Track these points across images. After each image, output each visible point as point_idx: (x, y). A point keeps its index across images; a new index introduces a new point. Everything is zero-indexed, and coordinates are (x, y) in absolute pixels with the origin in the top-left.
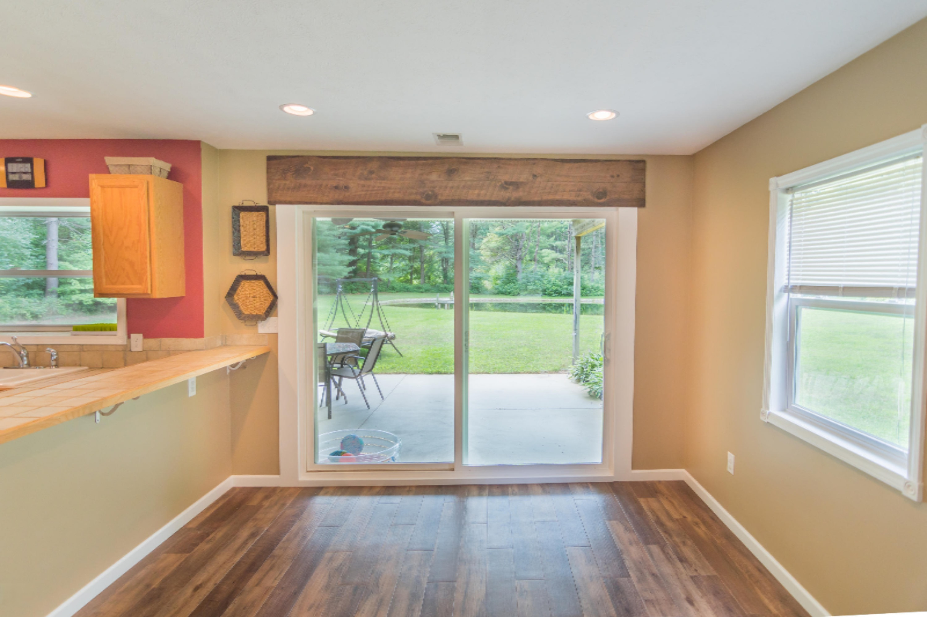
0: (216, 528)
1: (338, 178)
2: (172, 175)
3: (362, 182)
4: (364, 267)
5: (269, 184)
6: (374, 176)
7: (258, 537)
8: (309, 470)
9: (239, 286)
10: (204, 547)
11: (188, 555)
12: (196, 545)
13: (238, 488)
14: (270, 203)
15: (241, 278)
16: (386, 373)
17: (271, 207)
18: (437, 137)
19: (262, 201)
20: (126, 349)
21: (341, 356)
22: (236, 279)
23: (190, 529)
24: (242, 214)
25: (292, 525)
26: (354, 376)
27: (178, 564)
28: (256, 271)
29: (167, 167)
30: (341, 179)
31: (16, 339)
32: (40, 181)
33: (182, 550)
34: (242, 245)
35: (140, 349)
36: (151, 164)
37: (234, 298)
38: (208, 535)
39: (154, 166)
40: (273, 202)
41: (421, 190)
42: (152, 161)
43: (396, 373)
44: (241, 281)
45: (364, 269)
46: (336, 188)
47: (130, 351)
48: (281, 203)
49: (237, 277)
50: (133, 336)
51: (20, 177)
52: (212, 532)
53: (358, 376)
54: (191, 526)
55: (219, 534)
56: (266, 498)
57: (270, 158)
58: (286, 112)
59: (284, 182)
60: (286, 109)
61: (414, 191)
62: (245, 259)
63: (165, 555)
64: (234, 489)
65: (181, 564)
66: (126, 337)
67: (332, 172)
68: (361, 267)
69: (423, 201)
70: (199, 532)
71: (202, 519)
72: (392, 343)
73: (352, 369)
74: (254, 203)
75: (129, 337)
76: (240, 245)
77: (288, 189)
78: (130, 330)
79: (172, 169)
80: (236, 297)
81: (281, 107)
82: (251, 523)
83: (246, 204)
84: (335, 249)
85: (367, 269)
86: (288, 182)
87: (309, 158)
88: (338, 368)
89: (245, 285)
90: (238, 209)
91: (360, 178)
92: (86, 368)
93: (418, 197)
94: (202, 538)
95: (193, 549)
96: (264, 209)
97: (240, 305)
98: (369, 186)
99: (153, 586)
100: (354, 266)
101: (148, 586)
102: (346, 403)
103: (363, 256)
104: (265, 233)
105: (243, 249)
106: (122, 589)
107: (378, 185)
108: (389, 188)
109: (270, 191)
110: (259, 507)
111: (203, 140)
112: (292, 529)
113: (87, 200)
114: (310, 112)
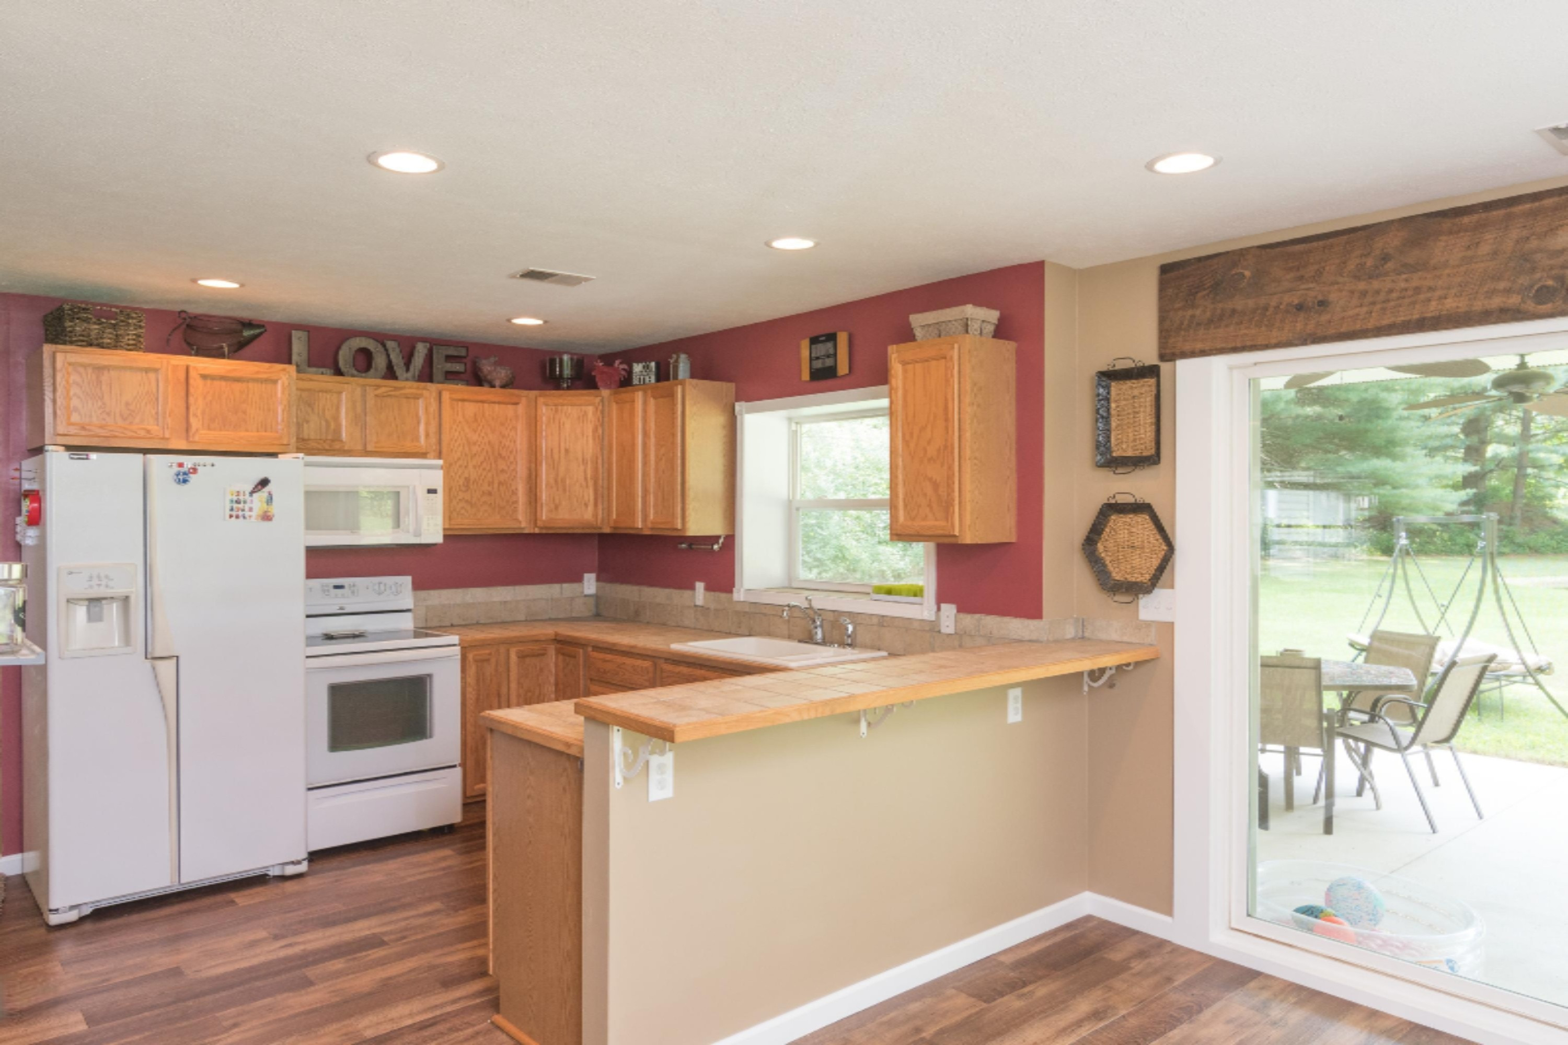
0: (1040, 978)
1: (1303, 286)
2: (1001, 332)
3: (1362, 286)
4: (1508, 490)
5: (1162, 320)
6: (1390, 265)
7: (1106, 1022)
8: (1234, 925)
9: (1105, 526)
10: (1012, 1003)
11: (984, 1005)
12: (1002, 994)
13: (1099, 918)
14: (1163, 357)
15: (1111, 509)
16: (1507, 757)
17: (1165, 367)
18: (1552, 136)
19: (1149, 357)
20: (933, 628)
21: (1372, 696)
22: (1101, 509)
23: (1001, 964)
24: (1115, 387)
25: (1173, 1027)
26: (1395, 747)
27: (965, 1014)
28: (1134, 496)
29: (993, 316)
30: (1311, 285)
31: (810, 600)
32: (843, 368)
33: (979, 997)
34: (1112, 445)
35: (951, 630)
36: (967, 316)
37: (1097, 548)
38: (1025, 984)
39: (972, 319)
40: (1169, 354)
41: (1524, 280)
42: (970, 310)
43: (1538, 761)
44: (1110, 516)
45: (1507, 496)
46: (1300, 307)
47: (939, 632)
48: (1184, 355)
49: (1103, 506)
50: (943, 606)
51: (823, 363)
52: (1031, 983)
53: (1407, 748)
54: (1002, 958)
55: (1041, 990)
56: (1142, 954)
57: (1165, 269)
58: (1159, 173)
59: (1190, 312)
60: (1162, 166)
61: (1502, 285)
62: (1117, 472)
63: (954, 991)
64: (1089, 918)
65: (970, 1016)
66: (935, 608)
67: (1288, 277)
68: (1495, 489)
69: (1530, 306)
70: (1012, 974)
71: (1023, 954)
72: (1537, 683)
73: (1391, 729)
74: (1134, 361)
75: (939, 609)
76: (1110, 446)
77: (1199, 324)
78: (942, 598)
79: (1000, 320)
80: (1100, 546)
81: (1150, 166)
82: (1100, 992)
83: (1120, 366)
84: (1425, 448)
85: (1515, 492)
86: (1198, 312)
87: (1242, 253)
88: (1363, 723)
89: (1117, 521)
90: (1109, 376)
91: (1357, 278)
92: (885, 654)
93: (1514, 300)
94: (1013, 986)
95: (995, 1000)
96: (1152, 371)
97: (1108, 562)
98: (1378, 292)
99: (924, 1035)
100: (1471, 488)
101: (918, 1030)
102: (1378, 807)
103: (1500, 464)
104: (1153, 420)
105: (1114, 454)
106: (885, 1019)
107: (1403, 285)
108: (1431, 289)
109: (1165, 333)
110: (1121, 968)
111: (1048, 260)
112: (1170, 1034)
113: (885, 388)
114: (1206, 161)
